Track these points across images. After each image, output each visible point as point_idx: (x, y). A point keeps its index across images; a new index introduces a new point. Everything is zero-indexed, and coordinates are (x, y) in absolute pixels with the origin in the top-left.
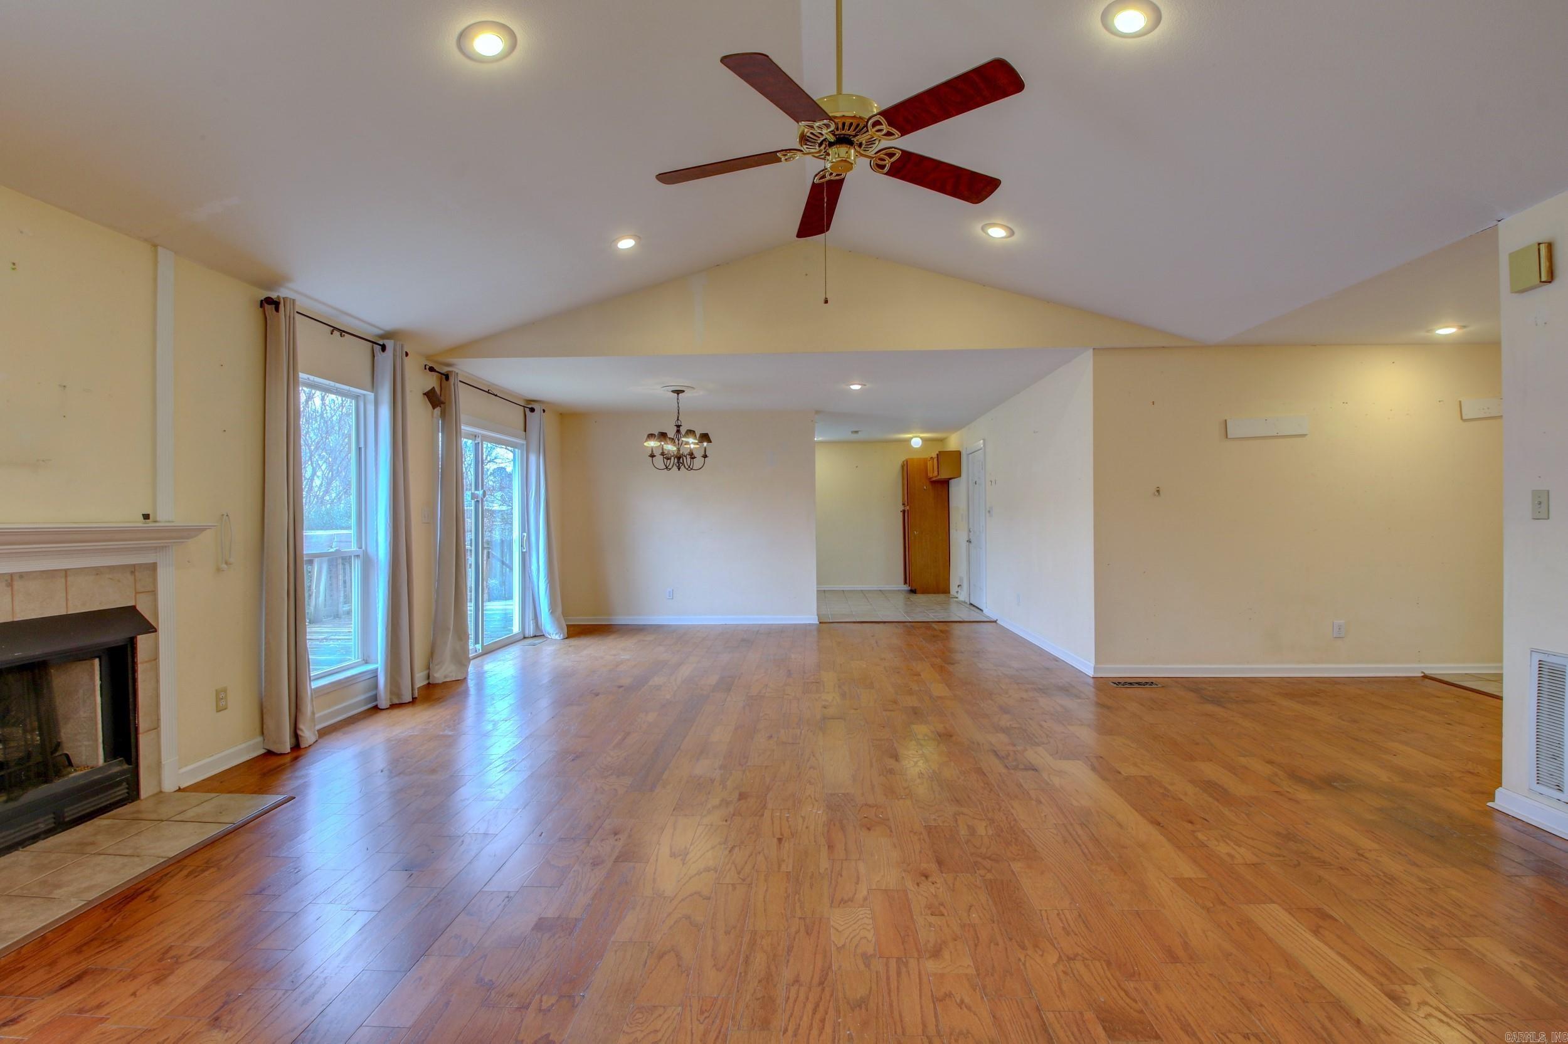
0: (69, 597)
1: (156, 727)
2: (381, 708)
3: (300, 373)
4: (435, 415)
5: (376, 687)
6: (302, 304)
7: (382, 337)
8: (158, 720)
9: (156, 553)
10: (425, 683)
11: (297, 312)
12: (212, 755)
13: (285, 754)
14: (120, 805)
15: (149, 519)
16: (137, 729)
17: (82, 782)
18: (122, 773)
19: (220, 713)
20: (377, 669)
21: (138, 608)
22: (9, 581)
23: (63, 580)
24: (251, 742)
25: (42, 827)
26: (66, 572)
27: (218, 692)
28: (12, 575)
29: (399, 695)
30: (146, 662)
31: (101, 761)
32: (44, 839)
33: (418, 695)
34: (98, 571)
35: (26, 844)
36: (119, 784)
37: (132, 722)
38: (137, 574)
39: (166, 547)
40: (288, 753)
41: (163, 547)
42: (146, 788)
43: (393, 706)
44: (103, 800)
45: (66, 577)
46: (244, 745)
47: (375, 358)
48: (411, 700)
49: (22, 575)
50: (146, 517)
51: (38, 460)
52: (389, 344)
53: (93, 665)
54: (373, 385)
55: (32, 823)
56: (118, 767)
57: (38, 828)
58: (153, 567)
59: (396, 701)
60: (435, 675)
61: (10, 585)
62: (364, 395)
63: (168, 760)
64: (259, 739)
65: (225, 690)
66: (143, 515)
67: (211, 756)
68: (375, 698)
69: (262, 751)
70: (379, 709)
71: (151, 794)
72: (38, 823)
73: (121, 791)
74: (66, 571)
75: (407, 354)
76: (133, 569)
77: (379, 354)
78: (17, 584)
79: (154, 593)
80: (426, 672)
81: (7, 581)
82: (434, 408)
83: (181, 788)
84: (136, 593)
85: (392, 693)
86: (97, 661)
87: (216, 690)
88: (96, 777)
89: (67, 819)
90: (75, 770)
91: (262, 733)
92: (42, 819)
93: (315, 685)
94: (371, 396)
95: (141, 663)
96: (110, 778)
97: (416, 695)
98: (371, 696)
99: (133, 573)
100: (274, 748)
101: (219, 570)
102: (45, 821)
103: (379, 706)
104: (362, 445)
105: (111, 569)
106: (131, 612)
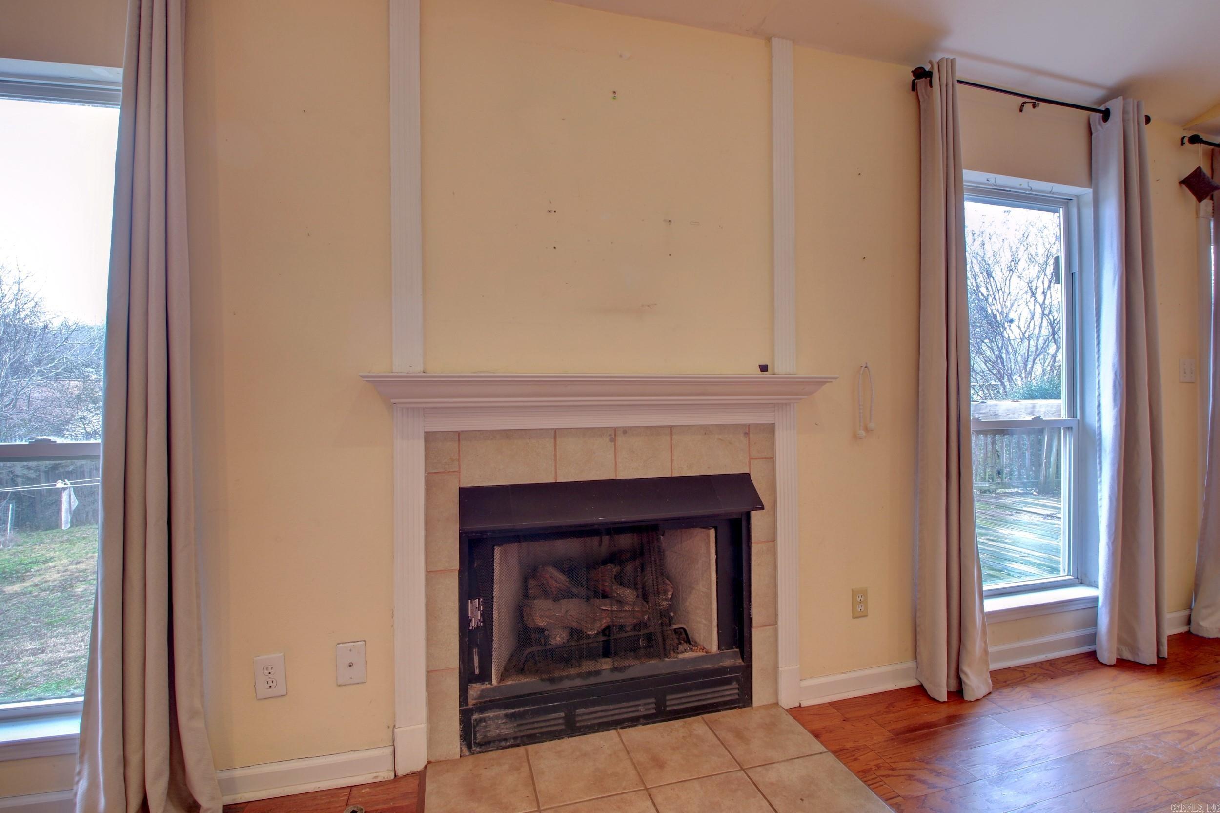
0: (675, 458)
1: (773, 623)
2: (1101, 661)
3: (964, 171)
4: (1202, 213)
5: (1094, 622)
6: (965, 69)
7: (1104, 100)
8: (776, 615)
9: (774, 411)
10: (1183, 629)
11: (959, 81)
12: (846, 673)
13: (938, 701)
14: (728, 706)
15: (767, 370)
16: (750, 620)
17: (690, 668)
18: (733, 669)
19: (855, 619)
20: (1096, 599)
21: (752, 478)
22: (613, 436)
23: (668, 438)
24: (899, 667)
25: (642, 710)
26: (671, 430)
27: (854, 593)
28: (615, 429)
29: (1134, 649)
30: (762, 542)
31: (714, 648)
32: (644, 724)
33: (1168, 655)
34: (706, 430)
35: (626, 724)
36: (728, 682)
37: (745, 612)
38: (751, 435)
39: (786, 404)
40: (944, 702)
41: (782, 404)
42: (760, 694)
43: (1123, 664)
44: (709, 696)
45: (671, 434)
46: (888, 668)
47: (1093, 136)
48: (1153, 660)
49: (625, 431)
50: (764, 368)
51: (643, 306)
52: (1116, 106)
53: (708, 536)
54: (1091, 176)
55: (632, 703)
56: (731, 660)
57: (638, 711)
58: (771, 429)
59: (1127, 656)
60: (1202, 623)
61: (613, 440)
62: (1078, 197)
63: (787, 669)
64: (911, 664)
65: (864, 593)
66: (759, 365)
67: (843, 673)
68: (1093, 638)
69: (913, 683)
70: (1097, 660)
71: (765, 703)
72: (639, 705)
73: (730, 691)
74: (671, 428)
75: (1148, 119)
76: (747, 430)
77: (1099, 127)
78: (620, 439)
79: (771, 459)
80: (1185, 613)
81: (610, 435)
82: (1200, 199)
83: (802, 706)
84: (751, 458)
85: (1120, 640)
86: (712, 532)
87: (853, 591)
88: (705, 666)
89: (668, 709)
90: (691, 650)
91: (915, 656)
92: (642, 702)
93: (991, 605)
94: (1087, 192)
95: (756, 543)
96: (722, 671)
97: (1165, 653)
98: (1085, 636)
99: (747, 434)
100: (927, 686)
101: (856, 437)
102: (645, 704)
103: (1099, 656)
104: (1075, 269)
105: (722, 428)
106: (744, 480)
